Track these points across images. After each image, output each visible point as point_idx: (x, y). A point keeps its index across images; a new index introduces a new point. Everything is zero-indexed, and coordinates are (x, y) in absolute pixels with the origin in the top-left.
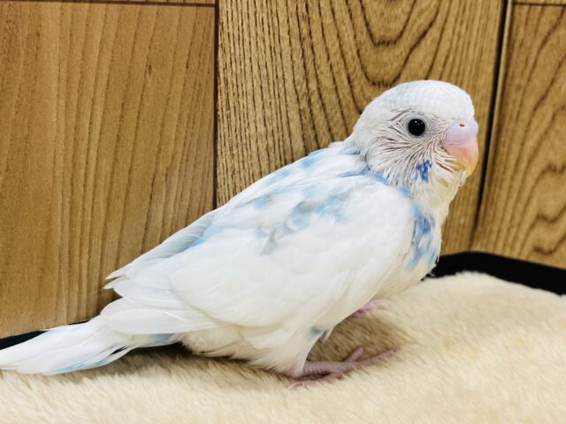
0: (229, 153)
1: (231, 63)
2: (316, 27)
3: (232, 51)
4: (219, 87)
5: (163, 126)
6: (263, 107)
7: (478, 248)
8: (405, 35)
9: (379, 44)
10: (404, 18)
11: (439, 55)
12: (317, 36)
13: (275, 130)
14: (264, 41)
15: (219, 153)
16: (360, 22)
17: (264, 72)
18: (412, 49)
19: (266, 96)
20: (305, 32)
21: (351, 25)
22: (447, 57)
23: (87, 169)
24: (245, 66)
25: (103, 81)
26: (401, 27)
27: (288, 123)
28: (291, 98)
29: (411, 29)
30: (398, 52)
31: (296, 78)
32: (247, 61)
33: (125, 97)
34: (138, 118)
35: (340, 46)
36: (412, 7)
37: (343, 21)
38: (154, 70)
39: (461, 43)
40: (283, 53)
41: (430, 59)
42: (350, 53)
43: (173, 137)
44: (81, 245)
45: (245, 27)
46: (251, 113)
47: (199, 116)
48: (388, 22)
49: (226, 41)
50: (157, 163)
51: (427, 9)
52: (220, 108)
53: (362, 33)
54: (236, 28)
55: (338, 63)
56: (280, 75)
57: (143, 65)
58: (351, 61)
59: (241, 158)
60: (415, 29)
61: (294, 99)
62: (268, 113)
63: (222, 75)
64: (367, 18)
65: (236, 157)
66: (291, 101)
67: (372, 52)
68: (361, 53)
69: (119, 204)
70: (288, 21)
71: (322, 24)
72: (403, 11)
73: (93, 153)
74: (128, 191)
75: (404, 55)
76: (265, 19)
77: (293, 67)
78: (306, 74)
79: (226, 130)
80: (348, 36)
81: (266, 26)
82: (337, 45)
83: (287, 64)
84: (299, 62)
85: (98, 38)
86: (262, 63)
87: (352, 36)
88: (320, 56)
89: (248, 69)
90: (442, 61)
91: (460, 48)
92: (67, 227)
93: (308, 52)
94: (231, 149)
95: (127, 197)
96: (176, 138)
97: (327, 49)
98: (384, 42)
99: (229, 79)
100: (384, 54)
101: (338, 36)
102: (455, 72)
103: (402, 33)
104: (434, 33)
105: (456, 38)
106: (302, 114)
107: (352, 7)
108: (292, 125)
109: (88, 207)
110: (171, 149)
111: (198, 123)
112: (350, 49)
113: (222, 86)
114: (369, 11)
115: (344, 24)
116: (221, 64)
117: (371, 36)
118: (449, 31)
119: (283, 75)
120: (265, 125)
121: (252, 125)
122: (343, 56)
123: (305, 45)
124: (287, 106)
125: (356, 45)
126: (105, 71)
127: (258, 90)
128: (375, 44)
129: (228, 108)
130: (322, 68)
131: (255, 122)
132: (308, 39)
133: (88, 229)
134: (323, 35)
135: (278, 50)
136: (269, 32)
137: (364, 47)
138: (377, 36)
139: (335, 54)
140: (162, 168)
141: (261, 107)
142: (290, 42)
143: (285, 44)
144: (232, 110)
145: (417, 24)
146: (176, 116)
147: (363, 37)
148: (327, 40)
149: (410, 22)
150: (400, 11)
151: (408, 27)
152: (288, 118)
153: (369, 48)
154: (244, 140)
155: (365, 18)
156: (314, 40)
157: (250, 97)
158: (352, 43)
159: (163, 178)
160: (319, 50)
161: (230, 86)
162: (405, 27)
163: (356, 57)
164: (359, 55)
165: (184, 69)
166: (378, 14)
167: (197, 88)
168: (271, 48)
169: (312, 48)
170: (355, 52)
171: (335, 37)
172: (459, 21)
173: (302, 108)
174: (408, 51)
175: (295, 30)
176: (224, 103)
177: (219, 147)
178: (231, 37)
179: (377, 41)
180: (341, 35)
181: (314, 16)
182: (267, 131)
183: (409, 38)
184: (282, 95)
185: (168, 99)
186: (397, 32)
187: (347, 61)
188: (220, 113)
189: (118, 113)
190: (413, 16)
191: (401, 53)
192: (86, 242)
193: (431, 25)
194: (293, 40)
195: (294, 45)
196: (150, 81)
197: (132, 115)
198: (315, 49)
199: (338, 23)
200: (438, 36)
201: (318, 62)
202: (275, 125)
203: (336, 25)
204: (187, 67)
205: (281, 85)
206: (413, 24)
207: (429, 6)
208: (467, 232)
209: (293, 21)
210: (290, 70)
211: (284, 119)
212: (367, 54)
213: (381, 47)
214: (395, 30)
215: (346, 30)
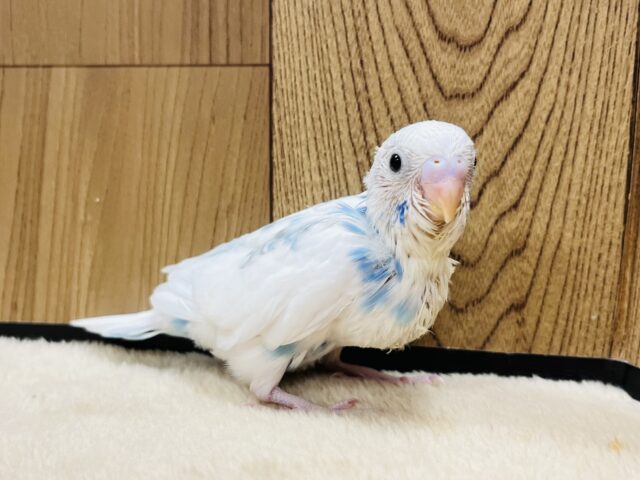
0: (284, 198)
1: (285, 116)
2: (373, 82)
3: (286, 105)
4: (274, 137)
5: (224, 168)
6: (318, 157)
8: (486, 88)
9: (451, 97)
10: (484, 69)
11: (537, 110)
12: (374, 90)
13: (331, 180)
14: (317, 96)
15: (275, 197)
16: (425, 75)
17: (318, 124)
18: (497, 104)
19: (320, 147)
20: (360, 86)
21: (414, 78)
22: (551, 111)
23: (164, 199)
24: (299, 118)
25: (177, 127)
26: (481, 80)
27: (345, 174)
28: (348, 150)
29: (494, 81)
30: (477, 105)
31: (353, 131)
32: (301, 114)
33: (194, 143)
34: (204, 160)
35: (402, 100)
36: (495, 57)
37: (404, 75)
38: (216, 121)
39: (571, 96)
40: (338, 107)
41: (523, 114)
42: (414, 107)
43: (233, 178)
45: (298, 83)
46: (306, 162)
47: (256, 162)
48: (463, 74)
49: (280, 97)
50: (220, 201)
51: (515, 58)
52: (275, 154)
53: (428, 86)
54: (289, 85)
55: (400, 117)
56: (335, 127)
57: (206, 114)
58: (416, 115)
59: (296, 204)
60: (499, 80)
61: (351, 151)
62: (323, 163)
63: (276, 126)
64: (435, 71)
65: (291, 203)
66: (347, 153)
67: (442, 106)
68: (428, 106)
69: (188, 233)
70: (342, 76)
71: (379, 79)
72: (481, 61)
73: (169, 187)
74: (195, 223)
75: (487, 110)
76: (317, 76)
77: (348, 120)
78: (363, 127)
79: (281, 177)
80: (411, 89)
81: (318, 82)
82: (398, 98)
83: (342, 116)
84: (355, 115)
85: (172, 96)
86: (315, 116)
87: (416, 90)
88: (378, 110)
89: (302, 121)
90: (545, 116)
91: (571, 101)
92: (148, 245)
93: (365, 106)
94: (286, 195)
95: (195, 228)
96: (236, 180)
97: (386, 103)
98: (457, 96)
99: (284, 130)
100: (460, 107)
101: (399, 90)
102: (565, 129)
103: (481, 86)
104: (528, 84)
105: (562, 91)
106: (360, 166)
107: (415, 60)
108: (349, 177)
109: (165, 231)
110: (231, 189)
111: (255, 169)
112: (415, 103)
113: (276, 136)
114: (435, 63)
115: (406, 78)
116: (275, 117)
117: (441, 89)
118: (551, 82)
119: (338, 128)
120: (320, 174)
121: (307, 174)
122: (405, 109)
123: (360, 99)
124: (343, 157)
125: (422, 98)
126: (178, 120)
127: (312, 142)
128: (446, 98)
129: (283, 156)
130: (381, 122)
131: (310, 171)
132: (364, 94)
133: (164, 249)
134: (381, 89)
135: (331, 104)
136: (322, 87)
137: (431, 101)
138: (448, 90)
139: (396, 108)
140: (224, 205)
141: (315, 157)
142: (345, 97)
143: (339, 98)
144: (287, 158)
145: (503, 75)
146: (235, 160)
147: (430, 89)
148: (386, 95)
149: (493, 73)
150: (478, 61)
151: (490, 79)
152: (344, 169)
153: (438, 102)
154: (299, 188)
155: (431, 70)
156: (371, 94)
157: (304, 148)
158: (417, 96)
159: (225, 215)
160: (378, 103)
161: (284, 136)
162: (485, 79)
163: (423, 111)
164: (426, 109)
165: (242, 120)
166: (449, 66)
167: (254, 136)
168: (324, 102)
169: (369, 101)
170: (421, 106)
171: (395, 91)
172: (566, 70)
173: (359, 160)
174: (492, 106)
175: (350, 85)
176: (279, 152)
177: (274, 192)
178: (285, 92)
179: (448, 94)
180: (402, 88)
181: (370, 70)
182: (322, 180)
183: (493, 91)
184: (337, 146)
185: (229, 146)
186: (475, 85)
187: (411, 115)
188: (275, 160)
189: (188, 155)
190: (496, 67)
191: (483, 106)
193: (522, 75)
194: (347, 95)
195: (348, 99)
196: (213, 129)
197: (199, 158)
198: (372, 103)
199: (398, 77)
200: (535, 87)
201: (376, 116)
202: (330, 174)
203: (395, 79)
204: (245, 118)
205: (336, 137)
206: (498, 75)
207: (520, 53)
209: (347, 77)
210: (345, 124)
211: (340, 170)
212: (436, 108)
213: (454, 101)
214: (473, 82)
215: (409, 84)
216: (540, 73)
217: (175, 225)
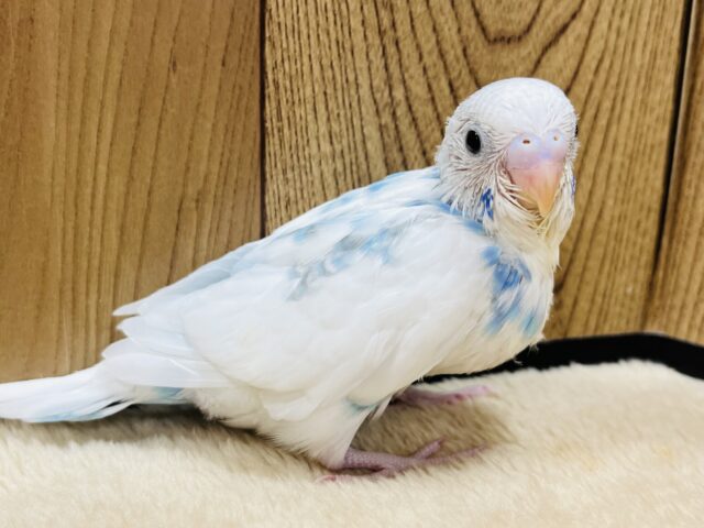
0: (281, 177)
1: (283, 61)
2: (402, 17)
3: (285, 45)
4: (267, 92)
5: (192, 138)
6: (328, 119)
7: (653, 329)
8: (535, 30)
9: (495, 40)
10: (532, 7)
11: (588, 58)
12: (404, 28)
13: (346, 151)
14: (328, 34)
15: (268, 176)
16: (466, 11)
17: (329, 74)
18: (545, 49)
19: (332, 104)
20: (386, 23)
21: (453, 14)
22: (601, 61)
23: (94, 188)
24: (302, 65)
25: (114, 78)
26: (528, 19)
27: (364, 142)
28: (368, 109)
29: (543, 22)
30: (524, 52)
31: (375, 83)
32: (305, 59)
33: (142, 101)
34: (160, 126)
35: (438, 42)
37: (441, 10)
38: (179, 67)
39: (622, 42)
40: (356, 50)
41: (573, 63)
42: (452, 52)
43: (205, 153)
44: (88, 281)
45: (301, 15)
46: (312, 126)
47: (240, 127)
48: (509, 12)
49: (276, 33)
50: (185, 185)
52: (268, 117)
53: (469, 26)
54: (289, 17)
55: (435, 65)
56: (351, 77)
57: (163, 58)
58: (454, 63)
59: (298, 184)
60: (549, 21)
61: (372, 110)
62: (335, 127)
63: (270, 76)
64: (477, 6)
65: (291, 183)
66: (368, 113)
67: (485, 52)
68: (470, 51)
69: (135, 234)
70: (362, 8)
71: (411, 13)
73: (102, 168)
74: (146, 219)
75: (534, 57)
76: (329, 6)
77: (369, 69)
78: (389, 78)
79: (278, 147)
80: (449, 29)
81: (330, 15)
82: (433, 40)
83: (361, 64)
84: (378, 62)
85: (106, 26)
86: (326, 62)
87: (455, 30)
88: (408, 56)
89: (306, 69)
90: (593, 66)
91: (621, 49)
92: (69, 258)
93: (391, 50)
94: (284, 172)
95: (145, 227)
96: (210, 154)
97: (418, 47)
98: (503, 39)
99: (281, 81)
100: (504, 54)
101: (434, 29)
102: (613, 81)
103: (529, 28)
104: (579, 27)
105: (613, 36)
106: (384, 130)
108: (369, 145)
109: (96, 234)
110: (203, 168)
111: (239, 137)
112: (453, 46)
113: (270, 89)
115: (443, 14)
116: (269, 63)
117: (484, 30)
118: (602, 26)
119: (356, 79)
120: (331, 143)
121: (313, 143)
122: (442, 55)
123: (386, 40)
124: (361, 120)
125: (461, 41)
126: (116, 67)
127: (320, 98)
128: (489, 41)
129: (280, 119)
130: (412, 71)
131: (317, 138)
132: (390, 33)
133: (96, 262)
134: (413, 27)
135: (347, 46)
136: (335, 23)
137: (472, 46)
138: (492, 30)
139: (430, 53)
140: (191, 191)
141: (325, 119)
142: (365, 36)
143: (358, 38)
144: (285, 122)
145: (553, 15)
146: (209, 126)
147: (472, 31)
148: (418, 35)
149: (542, 12)
151: (539, 20)
152: (363, 135)
153: (480, 45)
154: (302, 162)
155: (473, 5)
156: (400, 33)
157: (309, 107)
158: (456, 39)
159: (193, 205)
160: (408, 47)
161: (282, 89)
162: (534, 19)
163: (462, 58)
164: (465, 55)
165: (219, 67)
167: (237, 91)
168: (338, 42)
169: (397, 44)
170: (459, 51)
171: (429, 30)
172: (618, 12)
173: (383, 122)
174: (539, 52)
175: (372, 20)
176: (274, 112)
177: (267, 169)
178: (283, 27)
179: (492, 37)
180: (437, 27)
182: (334, 150)
183: (542, 34)
184: (355, 104)
185: (199, 105)
186: (523, 26)
187: (448, 63)
188: (268, 125)
189: (134, 120)
191: (530, 53)
192: (94, 278)
193: (574, 16)
194: (369, 34)
195: (370, 40)
196: (174, 80)
197: (151, 124)
198: (401, 45)
199: (434, 12)
200: (586, 31)
201: (406, 62)
202: (345, 142)
203: (431, 14)
204: (223, 64)
205: (353, 92)
206: (548, 14)
208: (637, 305)
209: (369, 8)
210: (365, 72)
211: (358, 136)
212: (478, 54)
213: (499, 46)
214: (520, 23)
215: (446, 22)
216: (592, 15)
217: (113, 225)
